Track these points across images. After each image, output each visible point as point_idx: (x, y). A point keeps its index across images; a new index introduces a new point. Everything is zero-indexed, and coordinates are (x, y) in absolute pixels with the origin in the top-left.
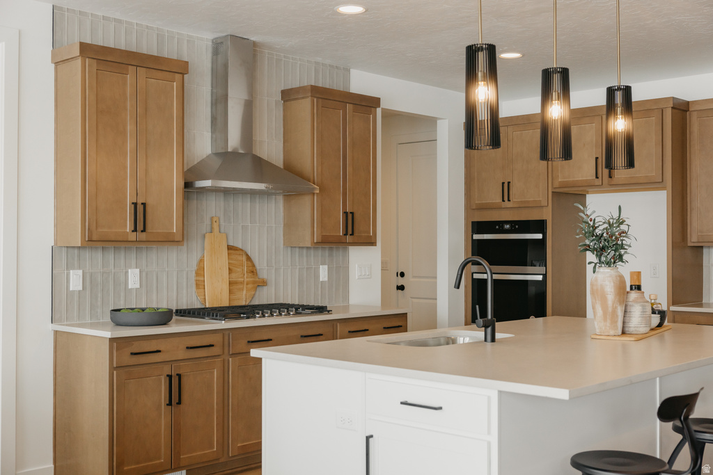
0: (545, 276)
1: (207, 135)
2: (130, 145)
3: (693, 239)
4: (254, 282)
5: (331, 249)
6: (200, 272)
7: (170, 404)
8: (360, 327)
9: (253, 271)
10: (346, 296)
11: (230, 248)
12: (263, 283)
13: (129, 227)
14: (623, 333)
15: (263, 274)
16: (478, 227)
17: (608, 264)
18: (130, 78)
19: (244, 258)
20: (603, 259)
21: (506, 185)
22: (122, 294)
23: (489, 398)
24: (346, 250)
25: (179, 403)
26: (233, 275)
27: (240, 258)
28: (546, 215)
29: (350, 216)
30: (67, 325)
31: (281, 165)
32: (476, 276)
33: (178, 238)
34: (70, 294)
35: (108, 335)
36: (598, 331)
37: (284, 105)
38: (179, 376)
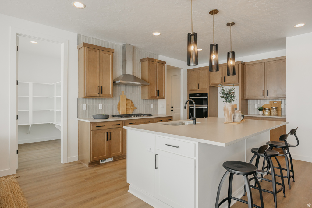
0: (207, 107)
1: (121, 70)
2: (98, 71)
3: (246, 98)
4: (133, 108)
5: (154, 100)
6: (119, 105)
7: (107, 140)
8: (160, 120)
9: (133, 105)
10: (157, 112)
11: (127, 99)
12: (136, 108)
13: (97, 93)
14: (233, 122)
15: (136, 106)
16: (191, 95)
17: (229, 102)
18: (98, 53)
19: (131, 102)
20: (227, 100)
21: (198, 85)
22: (97, 111)
23: (195, 144)
24: (157, 100)
25: (110, 140)
26: (128, 106)
27: (130, 102)
28: (208, 92)
29: (158, 91)
30: (82, 119)
31: (140, 78)
32: (190, 107)
33: (112, 96)
34: (83, 111)
35: (89, 121)
36: (226, 121)
37: (141, 63)
38: (110, 133)
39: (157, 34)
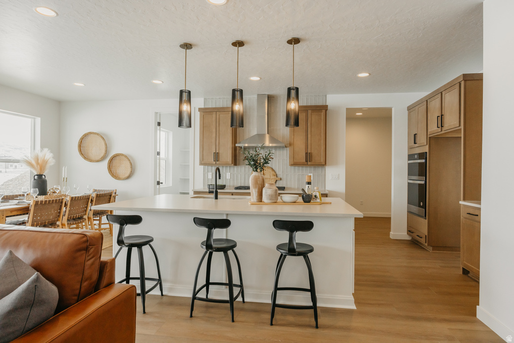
0: (426, 181)
2: (214, 135)
5: (315, 167)
12: (280, 179)
13: (213, 160)
18: (214, 115)
19: (271, 170)
24: (323, 168)
29: (309, 154)
39: (255, 78)
